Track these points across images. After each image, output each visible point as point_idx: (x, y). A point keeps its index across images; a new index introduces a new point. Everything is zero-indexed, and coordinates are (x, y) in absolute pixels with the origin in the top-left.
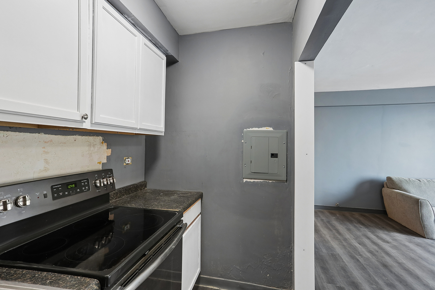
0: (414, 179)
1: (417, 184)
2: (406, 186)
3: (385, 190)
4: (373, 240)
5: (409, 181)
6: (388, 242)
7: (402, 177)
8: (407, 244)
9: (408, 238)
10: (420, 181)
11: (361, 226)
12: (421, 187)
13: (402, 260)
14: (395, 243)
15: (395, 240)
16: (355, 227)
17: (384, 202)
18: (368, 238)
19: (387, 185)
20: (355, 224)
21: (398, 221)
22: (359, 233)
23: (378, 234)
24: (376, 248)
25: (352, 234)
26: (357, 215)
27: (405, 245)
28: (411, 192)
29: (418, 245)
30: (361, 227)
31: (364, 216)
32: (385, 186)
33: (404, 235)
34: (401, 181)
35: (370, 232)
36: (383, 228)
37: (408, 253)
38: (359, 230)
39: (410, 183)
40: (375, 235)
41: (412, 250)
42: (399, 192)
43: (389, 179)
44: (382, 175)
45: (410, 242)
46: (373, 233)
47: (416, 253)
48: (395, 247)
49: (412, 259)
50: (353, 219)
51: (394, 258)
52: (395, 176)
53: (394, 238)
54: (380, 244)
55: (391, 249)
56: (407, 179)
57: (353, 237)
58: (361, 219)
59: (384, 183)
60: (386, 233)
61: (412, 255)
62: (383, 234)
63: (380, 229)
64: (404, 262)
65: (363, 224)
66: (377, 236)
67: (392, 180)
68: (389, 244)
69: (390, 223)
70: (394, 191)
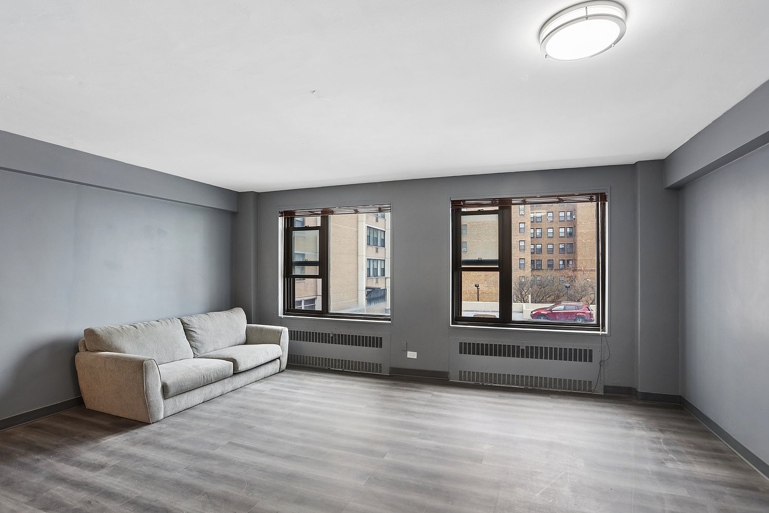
0: (128, 326)
1: (133, 334)
2: (119, 342)
3: (82, 358)
4: (73, 478)
5: (121, 331)
6: (101, 466)
7: (111, 326)
8: (133, 450)
9: (128, 438)
10: (136, 328)
11: (37, 457)
12: (138, 337)
13: (136, 491)
14: (113, 461)
15: (111, 453)
16: (23, 465)
17: (80, 382)
18: (62, 480)
19: (85, 346)
20: (22, 460)
21: (105, 411)
22: (36, 480)
23: (78, 458)
24: (83, 495)
25: (20, 493)
26: (19, 433)
27: (130, 456)
28: (126, 349)
29: (146, 443)
30: (38, 460)
31: (38, 427)
32: (81, 348)
33: (121, 435)
34: (110, 333)
35: (60, 461)
36: (83, 439)
37: (138, 469)
38: (34, 470)
39: (125, 334)
40: (73, 465)
41: (141, 459)
42: (107, 355)
43: (90, 333)
44: (75, 329)
45: (135, 443)
46: (67, 460)
47: (149, 461)
48: (117, 471)
49: (149, 479)
50: (12, 448)
51: (123, 497)
52: (98, 326)
53: (109, 449)
54: (90, 480)
55: (112, 478)
56: (118, 327)
57: (25, 499)
58: (34, 437)
59: (80, 343)
60: (92, 446)
61: (145, 469)
62: (88, 453)
63: (79, 443)
64: (140, 493)
65: (41, 450)
66: (79, 464)
67: (96, 335)
68: (104, 471)
69: (93, 420)
70: (101, 355)
